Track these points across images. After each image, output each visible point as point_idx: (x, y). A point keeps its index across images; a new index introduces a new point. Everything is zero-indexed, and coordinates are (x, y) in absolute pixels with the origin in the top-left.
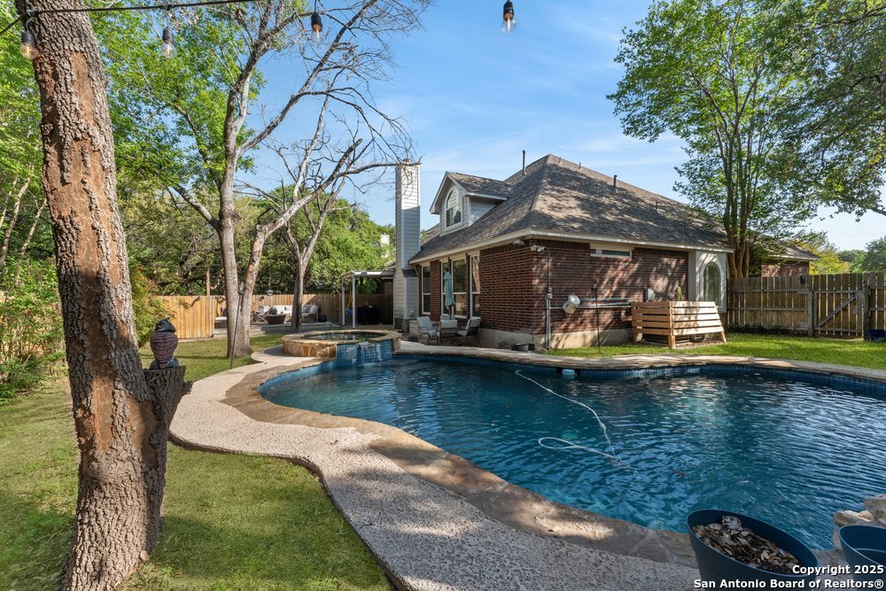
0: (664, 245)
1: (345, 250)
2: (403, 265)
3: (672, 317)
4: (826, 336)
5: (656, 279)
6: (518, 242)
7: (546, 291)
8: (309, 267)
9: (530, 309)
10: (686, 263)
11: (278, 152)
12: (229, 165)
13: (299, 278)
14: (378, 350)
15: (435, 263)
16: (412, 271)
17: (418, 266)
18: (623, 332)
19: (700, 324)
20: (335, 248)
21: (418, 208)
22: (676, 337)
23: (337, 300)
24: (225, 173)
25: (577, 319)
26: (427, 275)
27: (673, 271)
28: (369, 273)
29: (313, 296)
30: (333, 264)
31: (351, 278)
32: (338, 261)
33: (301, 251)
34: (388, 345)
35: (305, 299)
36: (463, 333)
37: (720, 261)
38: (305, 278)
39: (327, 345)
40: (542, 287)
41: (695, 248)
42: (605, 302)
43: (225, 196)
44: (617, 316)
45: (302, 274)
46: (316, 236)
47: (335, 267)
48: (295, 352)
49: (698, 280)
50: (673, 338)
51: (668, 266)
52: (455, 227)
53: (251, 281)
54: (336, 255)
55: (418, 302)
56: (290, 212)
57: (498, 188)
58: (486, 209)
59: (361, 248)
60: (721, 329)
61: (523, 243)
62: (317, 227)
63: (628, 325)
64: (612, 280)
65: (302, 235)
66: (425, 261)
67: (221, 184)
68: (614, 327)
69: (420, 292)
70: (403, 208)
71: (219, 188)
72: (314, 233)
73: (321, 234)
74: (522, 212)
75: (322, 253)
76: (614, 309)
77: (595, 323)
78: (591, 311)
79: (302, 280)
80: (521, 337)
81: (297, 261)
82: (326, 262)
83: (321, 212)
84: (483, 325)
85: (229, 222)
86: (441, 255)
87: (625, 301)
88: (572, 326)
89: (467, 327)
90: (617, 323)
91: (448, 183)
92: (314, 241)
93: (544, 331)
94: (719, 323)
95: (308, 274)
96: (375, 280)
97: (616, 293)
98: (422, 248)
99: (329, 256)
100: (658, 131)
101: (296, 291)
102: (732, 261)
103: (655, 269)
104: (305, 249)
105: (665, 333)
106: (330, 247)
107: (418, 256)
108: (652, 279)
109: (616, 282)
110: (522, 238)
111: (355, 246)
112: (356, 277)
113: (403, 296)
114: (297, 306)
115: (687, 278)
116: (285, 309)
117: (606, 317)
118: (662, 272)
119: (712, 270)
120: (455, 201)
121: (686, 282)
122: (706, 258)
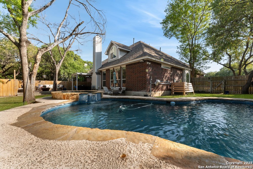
1: (74, 67)
2: (96, 71)
3: (185, 87)
4: (215, 93)
6: (142, 61)
7: (150, 78)
8: (59, 71)
9: (145, 84)
10: (182, 73)
11: (48, 26)
12: (25, 19)
13: (56, 74)
15: (108, 70)
16: (99, 73)
17: (101, 71)
18: (169, 92)
19: (190, 89)
20: (69, 65)
21: (101, 52)
22: (186, 93)
23: (70, 83)
24: (22, 22)
25: (156, 87)
26: (104, 74)
27: (179, 75)
28: (83, 74)
29: (61, 81)
30: (68, 71)
31: (76, 75)
32: (70, 70)
33: (57, 64)
34: (99, 95)
35: (58, 82)
36: (120, 92)
37: (189, 73)
38: (58, 74)
39: (75, 94)
40: (149, 77)
41: (185, 68)
42: (165, 82)
43: (22, 32)
44: (167, 87)
45: (57, 73)
46: (63, 59)
47: (69, 72)
48: (59, 97)
51: (178, 73)
52: (114, 59)
53: (36, 71)
54: (70, 68)
55: (101, 83)
56: (54, 45)
57: (128, 48)
58: (124, 54)
59: (79, 66)
60: (193, 91)
61: (143, 61)
62: (64, 56)
63: (170, 90)
64: (166, 77)
66: (104, 70)
67: (20, 27)
68: (167, 90)
69: (102, 80)
70: (96, 52)
71: (19, 29)
72: (62, 58)
73: (64, 60)
74: (141, 53)
75: (65, 67)
76: (167, 85)
77: (162, 90)
78: (162, 85)
79: (57, 75)
81: (55, 68)
82: (66, 70)
83: (65, 51)
84: (127, 90)
85: (24, 44)
86: (111, 67)
87: (169, 82)
88: (156, 90)
89: (122, 90)
90: (167, 89)
91: (112, 44)
92: (62, 61)
94: (193, 89)
96: (84, 77)
97: (167, 81)
98: (102, 66)
99: (67, 68)
101: (54, 79)
102: (192, 72)
104: (58, 63)
105: (182, 92)
106: (68, 65)
107: (101, 68)
108: (175, 77)
109: (167, 77)
110: (143, 60)
111: (77, 65)
112: (78, 75)
113: (95, 81)
114: (55, 84)
116: (50, 85)
117: (165, 88)
118: (177, 75)
119: (187, 75)
120: (114, 51)
121: (182, 78)
122: (187, 72)
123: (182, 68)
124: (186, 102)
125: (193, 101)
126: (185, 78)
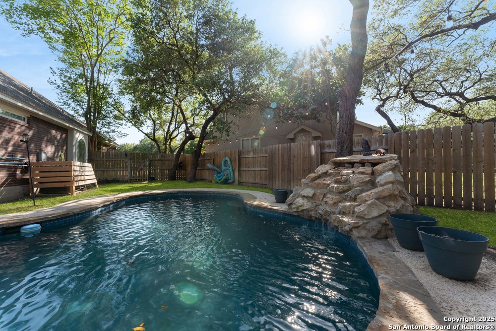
0: (55, 120)
3: (73, 173)
4: (135, 182)
5: (46, 146)
10: (67, 137)
18: (19, 189)
19: (87, 178)
22: (76, 187)
27: (58, 141)
37: (85, 139)
41: (74, 127)
44: (12, 175)
50: (74, 188)
51: (55, 138)
60: (95, 181)
63: (24, 182)
64: (7, 141)
68: (9, 185)
76: (9, 167)
94: (94, 177)
102: (91, 140)
103: (46, 138)
105: (67, 185)
108: (43, 146)
115: (67, 147)
118: (51, 141)
119: (81, 143)
121: (66, 150)
122: (79, 137)
123: (67, 125)
124: (78, 214)
125: (97, 208)
126: (75, 150)
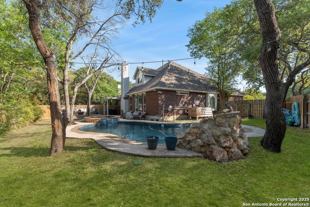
0: (198, 91)
1: (105, 90)
2: (124, 96)
3: (197, 112)
5: (196, 101)
6: (155, 90)
7: (163, 104)
8: (92, 96)
9: (158, 109)
10: (205, 97)
11: (82, 58)
12: (67, 65)
13: (89, 100)
14: (113, 121)
15: (133, 95)
16: (126, 98)
17: (128, 96)
18: (186, 116)
20: (102, 89)
21: (129, 77)
22: (199, 117)
23: (102, 107)
24: (65, 67)
25: (172, 112)
26: (131, 99)
27: (201, 99)
28: (113, 98)
29: (94, 105)
30: (100, 95)
31: (107, 100)
32: (103, 94)
33: (90, 91)
34: (115, 120)
35: (91, 106)
36: (140, 117)
37: (215, 96)
38: (91, 99)
39: (98, 119)
40: (161, 103)
41: (208, 92)
42: (180, 107)
43: (65, 74)
44: (184, 112)
45: (90, 98)
46: (95, 86)
47: (102, 96)
48: (88, 121)
49: (208, 102)
50: (197, 118)
51: (200, 97)
52: (140, 84)
53: (74, 101)
54: (102, 92)
55: (128, 107)
56: (86, 79)
57: (154, 72)
59: (110, 89)
60: (212, 115)
61: (156, 91)
62: (95, 83)
63: (187, 114)
64: (183, 101)
65: (90, 85)
66: (131, 95)
67: (63, 71)
68: (183, 115)
69: (129, 104)
70: (124, 77)
71: (63, 72)
72: (94, 85)
73: (96, 85)
74: (157, 81)
75: (97, 91)
76: (183, 110)
77: (177, 114)
78: (176, 110)
79: (90, 100)
80: (156, 117)
81: (88, 94)
82: (98, 94)
83: (96, 78)
84: (146, 114)
85: (66, 82)
86: (135, 93)
87: (186, 107)
88: (170, 115)
89: (141, 115)
90: (184, 113)
91: (138, 70)
92: (94, 87)
93: (162, 116)
94: (212, 113)
95: (92, 98)
96: (115, 100)
97: (184, 105)
98: (130, 90)
99: (99, 92)
100: (201, 56)
101: (88, 104)
103: (196, 98)
104: (91, 90)
105: (196, 116)
106: (100, 89)
107: (128, 93)
108: (195, 101)
109: (184, 102)
110: (156, 89)
111: (108, 89)
112: (108, 99)
113: (124, 105)
114: (88, 109)
115: (205, 101)
116: (84, 109)
117: (181, 112)
118: (198, 99)
119: (213, 98)
120: (140, 76)
122: (211, 95)
123: (204, 92)
